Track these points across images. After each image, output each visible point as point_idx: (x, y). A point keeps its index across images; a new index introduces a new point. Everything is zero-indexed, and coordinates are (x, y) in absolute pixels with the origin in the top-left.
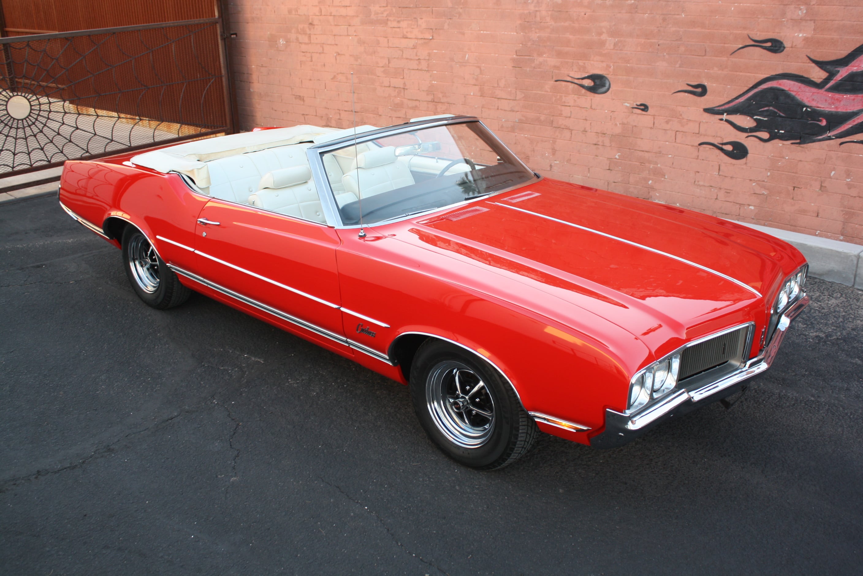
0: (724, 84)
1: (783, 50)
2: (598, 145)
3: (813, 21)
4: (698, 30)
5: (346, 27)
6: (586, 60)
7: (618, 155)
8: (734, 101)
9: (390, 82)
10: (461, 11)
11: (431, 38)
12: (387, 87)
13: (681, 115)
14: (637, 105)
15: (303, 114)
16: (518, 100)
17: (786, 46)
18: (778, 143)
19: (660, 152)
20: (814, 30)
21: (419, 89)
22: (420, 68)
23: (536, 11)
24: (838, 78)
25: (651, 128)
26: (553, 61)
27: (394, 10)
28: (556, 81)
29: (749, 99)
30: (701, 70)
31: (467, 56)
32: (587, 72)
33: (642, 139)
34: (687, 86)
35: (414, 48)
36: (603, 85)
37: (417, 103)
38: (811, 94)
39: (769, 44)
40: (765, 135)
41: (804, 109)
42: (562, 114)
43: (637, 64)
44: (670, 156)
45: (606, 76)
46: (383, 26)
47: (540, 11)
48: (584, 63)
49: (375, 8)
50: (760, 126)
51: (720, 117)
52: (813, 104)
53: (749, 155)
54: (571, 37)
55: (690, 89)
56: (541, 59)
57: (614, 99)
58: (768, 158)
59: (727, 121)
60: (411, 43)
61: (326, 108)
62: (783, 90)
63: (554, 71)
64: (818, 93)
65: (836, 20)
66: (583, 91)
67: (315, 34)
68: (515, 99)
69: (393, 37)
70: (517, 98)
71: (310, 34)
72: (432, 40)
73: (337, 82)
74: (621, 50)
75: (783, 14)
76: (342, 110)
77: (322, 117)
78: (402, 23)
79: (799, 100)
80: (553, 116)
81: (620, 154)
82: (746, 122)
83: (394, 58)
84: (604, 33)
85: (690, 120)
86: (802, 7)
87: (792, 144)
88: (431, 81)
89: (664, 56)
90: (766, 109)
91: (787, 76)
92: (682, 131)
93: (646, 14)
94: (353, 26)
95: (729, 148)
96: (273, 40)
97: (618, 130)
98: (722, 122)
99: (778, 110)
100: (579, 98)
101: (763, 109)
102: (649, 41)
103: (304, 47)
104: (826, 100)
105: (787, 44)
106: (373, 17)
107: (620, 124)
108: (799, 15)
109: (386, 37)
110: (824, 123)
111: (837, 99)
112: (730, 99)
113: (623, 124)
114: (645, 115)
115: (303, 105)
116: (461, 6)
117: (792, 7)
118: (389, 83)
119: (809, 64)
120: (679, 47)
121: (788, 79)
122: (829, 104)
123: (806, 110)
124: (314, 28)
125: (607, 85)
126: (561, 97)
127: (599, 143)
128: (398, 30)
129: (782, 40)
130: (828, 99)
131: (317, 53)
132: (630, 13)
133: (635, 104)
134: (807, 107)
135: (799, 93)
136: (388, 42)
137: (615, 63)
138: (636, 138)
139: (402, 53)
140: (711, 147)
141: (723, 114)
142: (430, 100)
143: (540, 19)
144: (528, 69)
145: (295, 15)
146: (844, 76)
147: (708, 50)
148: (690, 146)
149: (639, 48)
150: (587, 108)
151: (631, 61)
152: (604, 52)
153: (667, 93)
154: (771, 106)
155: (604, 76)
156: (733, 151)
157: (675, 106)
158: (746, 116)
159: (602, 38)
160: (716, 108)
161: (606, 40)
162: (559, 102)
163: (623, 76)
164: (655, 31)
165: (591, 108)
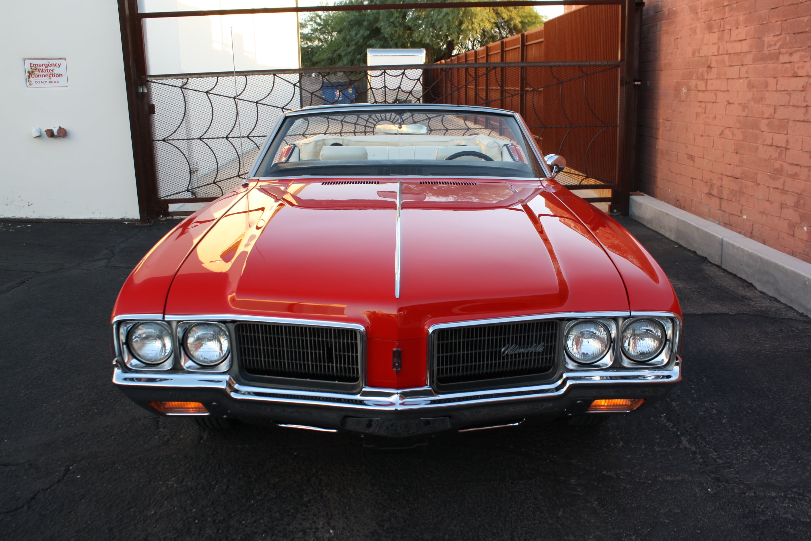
5: (739, 67)
9: (773, 139)
12: (769, 145)
15: (692, 178)
21: (802, 150)
22: (806, 119)
27: (788, 38)
35: (803, 91)
37: (796, 169)
46: (774, 63)
49: (769, 39)
61: (711, 171)
67: (711, 79)
69: (783, 77)
71: (707, 79)
73: (723, 138)
76: (725, 175)
77: (707, 182)
78: (794, 55)
83: (781, 106)
94: (746, 65)
96: (677, 89)
103: (701, 96)
106: (766, 51)
109: (775, 78)
115: (693, 166)
118: (771, 141)
124: (711, 71)
128: (788, 65)
131: (711, 102)
136: (777, 84)
139: (789, 97)
145: (698, 57)
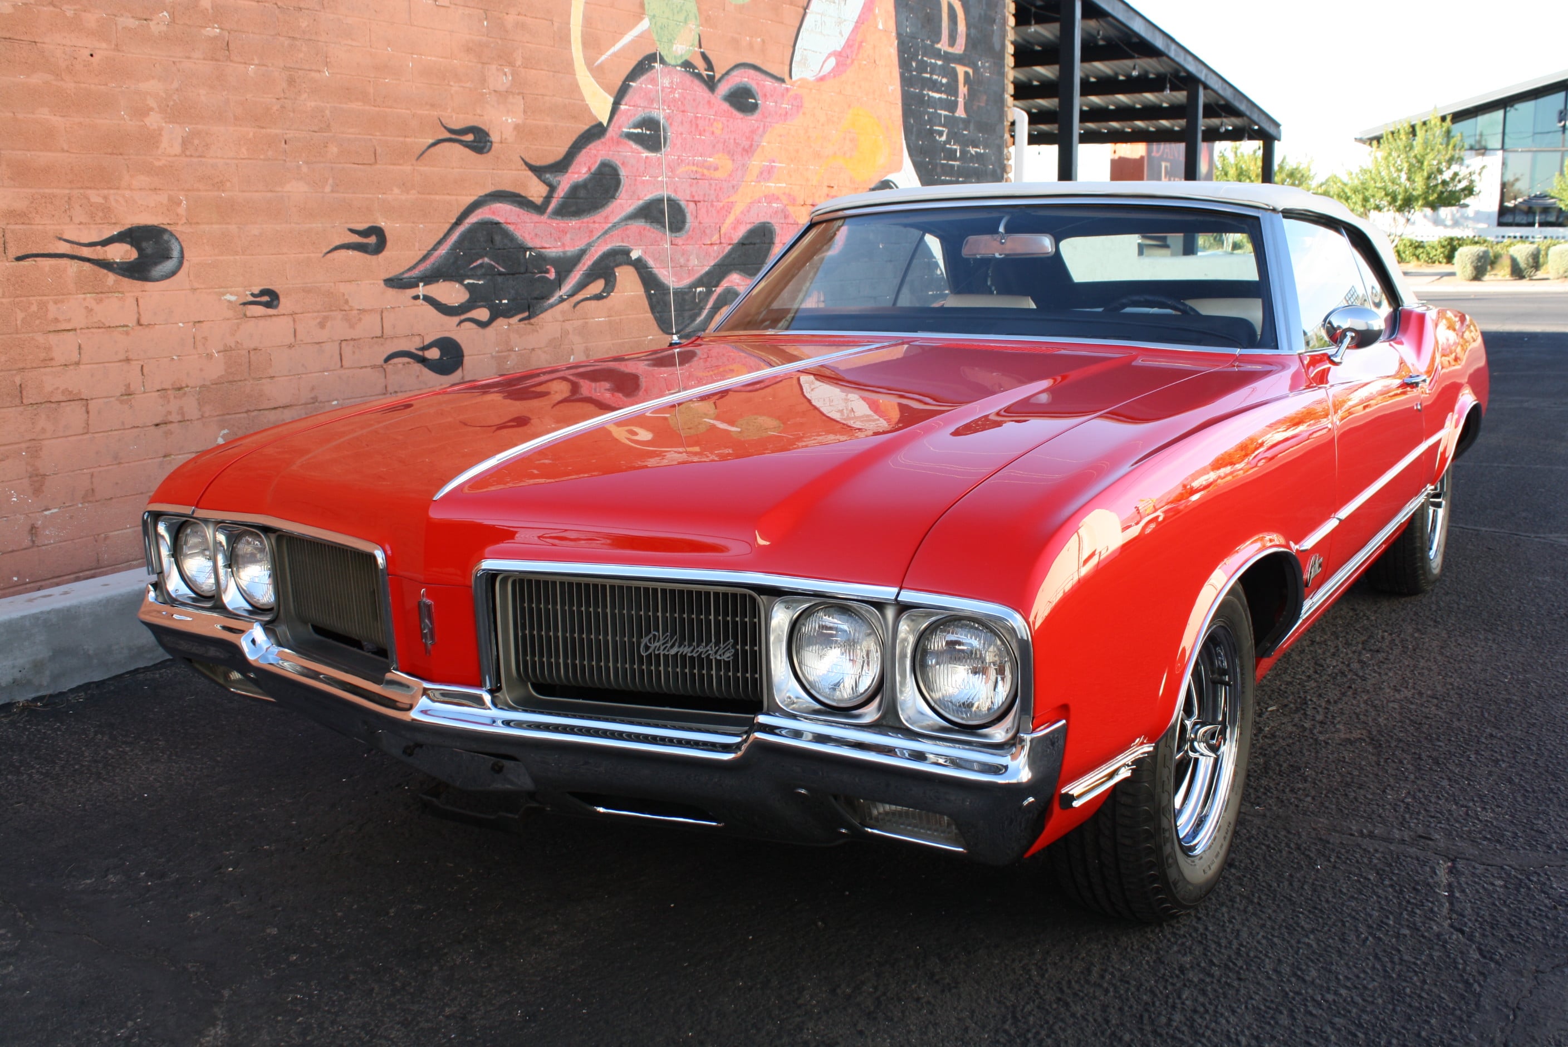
0: (413, 222)
1: (491, 147)
2: (171, 422)
3: (520, 97)
4: (357, 106)
6: (110, 188)
7: (223, 437)
8: (431, 254)
13: (347, 302)
14: (253, 295)
17: (493, 140)
18: (501, 324)
19: (315, 400)
20: (525, 112)
24: (561, 192)
25: (290, 345)
26: (2, 197)
28: (19, 259)
29: (454, 248)
30: (370, 196)
32: (115, 224)
33: (272, 377)
34: (350, 233)
36: (166, 256)
38: (533, 225)
39: (470, 137)
40: (482, 314)
41: (528, 254)
42: (52, 359)
43: (244, 191)
44: (335, 402)
45: (168, 228)
48: (106, 198)
50: (475, 298)
51: (413, 292)
52: (537, 243)
53: (466, 360)
54: (57, 120)
55: (356, 239)
57: (195, 289)
58: (493, 357)
59: (427, 299)
62: (498, 224)
63: (12, 227)
64: (540, 223)
65: (546, 96)
66: (111, 278)
74: (200, 156)
75: (483, 80)
79: (520, 238)
80: (23, 369)
81: (226, 431)
82: (452, 293)
84: (152, 109)
85: (364, 310)
86: (506, 70)
87: (520, 320)
89: (299, 167)
90: (479, 262)
91: (501, 196)
92: (352, 339)
93: (250, 64)
95: (434, 354)
97: (216, 370)
98: (417, 302)
99: (498, 263)
100: (100, 301)
101: (475, 264)
102: (263, 131)
104: (551, 234)
105: (495, 137)
107: (218, 352)
108: (503, 83)
110: (552, 275)
111: (562, 230)
112: (425, 252)
113: (226, 350)
114: (270, 316)
117: (494, 67)
119: (524, 172)
120: (326, 147)
121: (501, 202)
122: (555, 240)
123: (530, 254)
125: (175, 253)
126: (43, 306)
127: (170, 418)
129: (487, 130)
130: (553, 231)
132: (212, 59)
133: (248, 293)
134: (530, 249)
135: (518, 226)
137: (189, 190)
138: (261, 379)
140: (406, 360)
141: (418, 286)
146: (566, 190)
147: (379, 150)
148: (369, 369)
149: (244, 150)
150: (127, 326)
151: (228, 184)
152: (157, 164)
153: (312, 255)
154: (486, 255)
155: (165, 231)
156: (441, 358)
157: (332, 284)
158: (453, 283)
159: (148, 124)
160: (406, 275)
161: (161, 129)
162: (37, 322)
163: (212, 223)
164: (275, 108)
165: (139, 323)
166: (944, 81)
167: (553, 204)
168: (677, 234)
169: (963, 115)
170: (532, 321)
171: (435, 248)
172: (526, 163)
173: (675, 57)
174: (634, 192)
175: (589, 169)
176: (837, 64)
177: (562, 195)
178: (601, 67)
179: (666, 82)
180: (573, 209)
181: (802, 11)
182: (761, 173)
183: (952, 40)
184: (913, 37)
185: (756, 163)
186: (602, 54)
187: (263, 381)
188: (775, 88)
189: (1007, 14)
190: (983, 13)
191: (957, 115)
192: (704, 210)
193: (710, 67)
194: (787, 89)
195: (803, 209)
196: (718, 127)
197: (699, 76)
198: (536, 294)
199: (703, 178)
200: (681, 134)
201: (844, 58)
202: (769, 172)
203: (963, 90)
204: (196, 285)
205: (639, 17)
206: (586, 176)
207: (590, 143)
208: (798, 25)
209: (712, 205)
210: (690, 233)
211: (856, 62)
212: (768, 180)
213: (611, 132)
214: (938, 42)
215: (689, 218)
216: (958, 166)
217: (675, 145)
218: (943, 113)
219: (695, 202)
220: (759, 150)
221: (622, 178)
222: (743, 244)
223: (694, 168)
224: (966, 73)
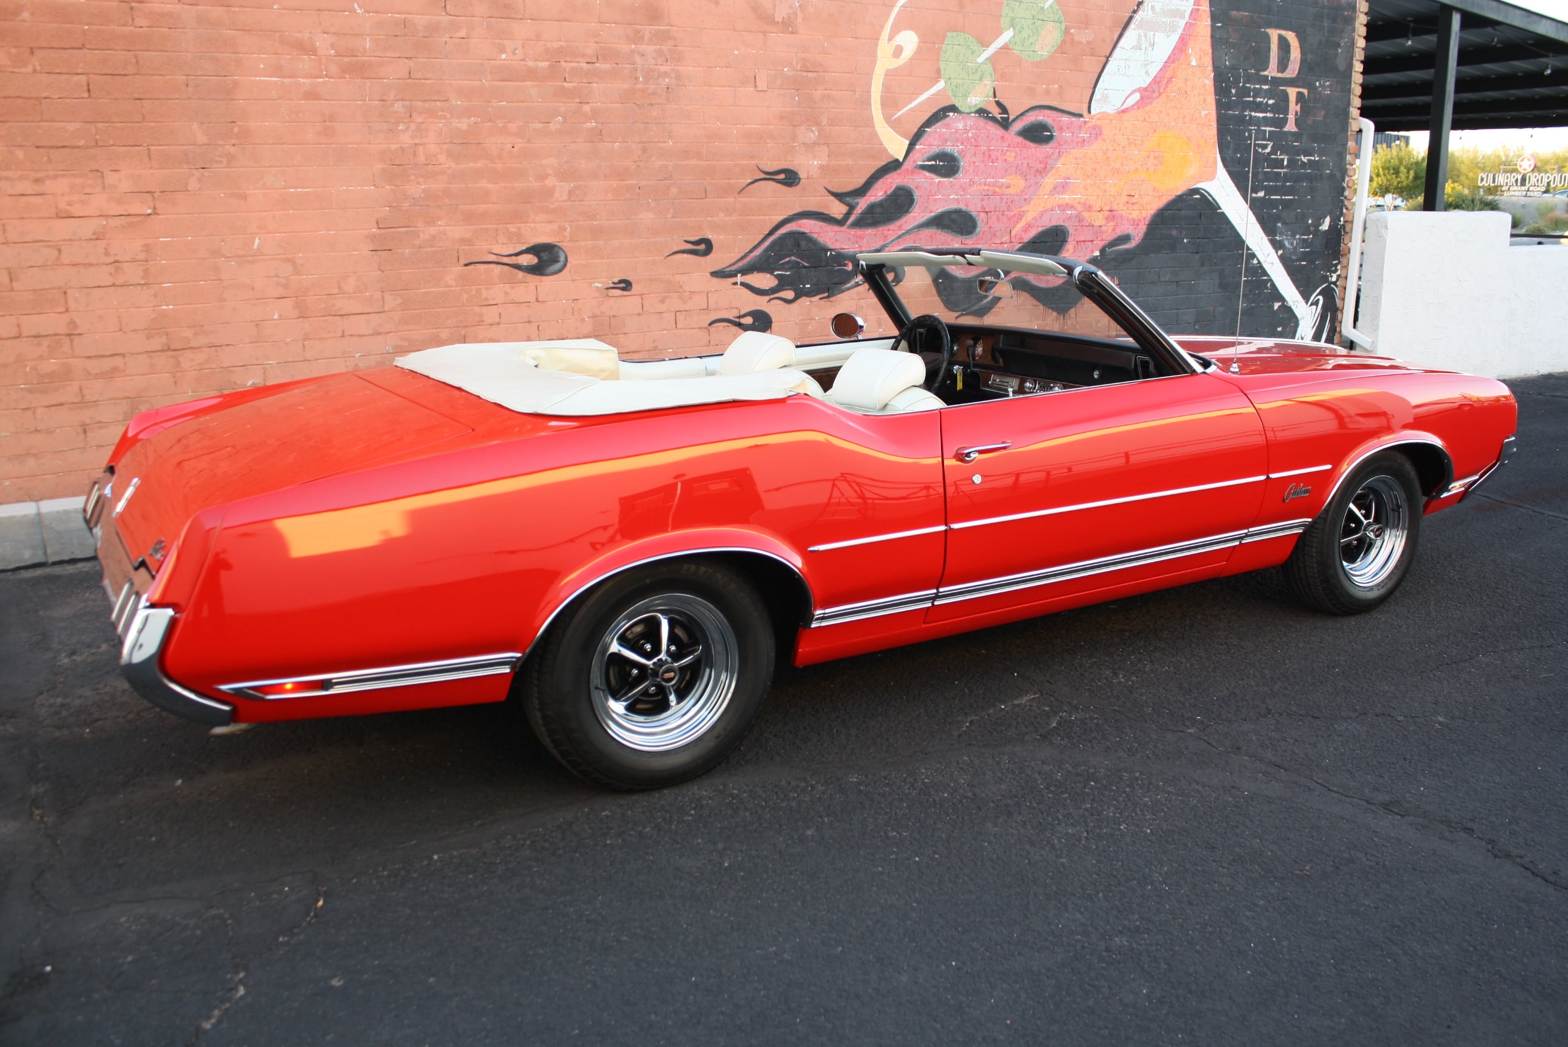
0: (734, 235)
1: (799, 182)
3: (826, 146)
4: (693, 162)
6: (522, 223)
8: (748, 255)
10: (232, 150)
11: (149, 211)
12: (10, 339)
13: (681, 287)
14: (613, 283)
16: (390, 311)
17: (801, 177)
18: (805, 301)
19: (655, 348)
20: (829, 156)
21: (121, 330)
22: (119, 282)
23: (416, 145)
24: (858, 210)
25: (639, 314)
26: (457, 231)
28: (466, 265)
29: (766, 250)
30: (701, 219)
31: (257, 241)
32: (524, 243)
33: (626, 334)
34: (685, 243)
35: (98, 239)
36: (556, 261)
38: (833, 233)
39: (782, 176)
40: (789, 294)
41: (829, 253)
42: (483, 321)
43: (609, 220)
44: (671, 350)
45: (558, 244)
47: (423, 144)
48: (519, 228)
50: (783, 284)
51: (733, 280)
52: (837, 246)
53: (773, 325)
54: (490, 186)
55: (690, 247)
56: (433, 230)
57: (575, 280)
58: (796, 323)
59: (743, 284)
60: (87, 228)
62: (803, 233)
64: (840, 232)
65: (848, 144)
66: (521, 274)
68: (381, 311)
69: (22, 219)
70: (386, 308)
72: (151, 216)
74: (581, 201)
75: (794, 137)
79: (822, 242)
80: (466, 326)
82: (765, 280)
83: (30, 267)
84: (550, 175)
85: (694, 292)
86: (814, 129)
87: (820, 299)
88: (155, 306)
89: (649, 203)
90: (787, 259)
91: (808, 215)
92: (684, 311)
93: (615, 142)
95: (748, 320)
97: (586, 328)
98: (736, 287)
99: (803, 260)
100: (514, 288)
101: (783, 261)
102: (624, 182)
104: (849, 239)
105: (802, 175)
107: (589, 318)
108: (811, 138)
110: (849, 268)
111: (860, 237)
112: (743, 254)
113: (594, 316)
114: (626, 296)
116: (234, 141)
117: (803, 128)
119: (828, 198)
120: (668, 189)
121: (807, 219)
122: (853, 243)
123: (831, 253)
125: (562, 259)
126: (478, 291)
129: (796, 171)
130: (851, 237)
132: (590, 142)
133: (610, 282)
134: (831, 250)
135: (821, 234)
137: (572, 221)
138: (618, 334)
139: (55, 253)
140: (726, 324)
141: (736, 276)
142: (159, 348)
143: (426, 159)
144: (407, 251)
146: (863, 208)
147: (708, 190)
148: (697, 330)
149: (610, 195)
150: (529, 302)
151: (599, 216)
152: (552, 206)
153: (657, 258)
154: (792, 255)
155: (556, 246)
156: (754, 323)
157: (671, 276)
158: (765, 274)
159: (546, 183)
160: (727, 270)
161: (555, 186)
162: (475, 300)
163: (587, 240)
164: (633, 167)
165: (537, 300)
166: (1271, 102)
167: (852, 218)
168: (968, 237)
169: (1294, 129)
170: (831, 299)
171: (751, 251)
172: (829, 191)
173: (970, 107)
174: (926, 208)
175: (885, 192)
176: (1142, 98)
177: (860, 212)
178: (898, 119)
179: (960, 126)
180: (870, 221)
181: (1104, 59)
182: (1055, 188)
183: (1283, 65)
184: (1234, 68)
185: (1049, 181)
186: (899, 111)
187: (620, 336)
188: (1072, 122)
189: (1356, 37)
190: (1324, 39)
191: (1286, 129)
192: (994, 219)
193: (1004, 109)
194: (1085, 122)
195: (1100, 215)
196: (1011, 156)
197: (994, 119)
198: (835, 280)
199: (995, 193)
200: (974, 163)
201: (1148, 94)
202: (1063, 187)
203: (1294, 107)
204: (575, 278)
205: (936, 80)
206: (883, 197)
207: (887, 174)
208: (1099, 71)
209: (1003, 214)
210: (980, 235)
211: (1164, 95)
212: (1063, 193)
213: (904, 167)
214: (1265, 70)
215: (979, 224)
216: (1285, 173)
217: (967, 171)
218: (1268, 129)
219: (987, 212)
220: (1054, 171)
221: (915, 197)
222: (1034, 242)
223: (986, 188)
224: (1300, 95)
